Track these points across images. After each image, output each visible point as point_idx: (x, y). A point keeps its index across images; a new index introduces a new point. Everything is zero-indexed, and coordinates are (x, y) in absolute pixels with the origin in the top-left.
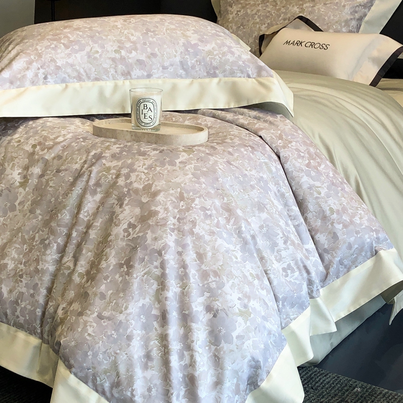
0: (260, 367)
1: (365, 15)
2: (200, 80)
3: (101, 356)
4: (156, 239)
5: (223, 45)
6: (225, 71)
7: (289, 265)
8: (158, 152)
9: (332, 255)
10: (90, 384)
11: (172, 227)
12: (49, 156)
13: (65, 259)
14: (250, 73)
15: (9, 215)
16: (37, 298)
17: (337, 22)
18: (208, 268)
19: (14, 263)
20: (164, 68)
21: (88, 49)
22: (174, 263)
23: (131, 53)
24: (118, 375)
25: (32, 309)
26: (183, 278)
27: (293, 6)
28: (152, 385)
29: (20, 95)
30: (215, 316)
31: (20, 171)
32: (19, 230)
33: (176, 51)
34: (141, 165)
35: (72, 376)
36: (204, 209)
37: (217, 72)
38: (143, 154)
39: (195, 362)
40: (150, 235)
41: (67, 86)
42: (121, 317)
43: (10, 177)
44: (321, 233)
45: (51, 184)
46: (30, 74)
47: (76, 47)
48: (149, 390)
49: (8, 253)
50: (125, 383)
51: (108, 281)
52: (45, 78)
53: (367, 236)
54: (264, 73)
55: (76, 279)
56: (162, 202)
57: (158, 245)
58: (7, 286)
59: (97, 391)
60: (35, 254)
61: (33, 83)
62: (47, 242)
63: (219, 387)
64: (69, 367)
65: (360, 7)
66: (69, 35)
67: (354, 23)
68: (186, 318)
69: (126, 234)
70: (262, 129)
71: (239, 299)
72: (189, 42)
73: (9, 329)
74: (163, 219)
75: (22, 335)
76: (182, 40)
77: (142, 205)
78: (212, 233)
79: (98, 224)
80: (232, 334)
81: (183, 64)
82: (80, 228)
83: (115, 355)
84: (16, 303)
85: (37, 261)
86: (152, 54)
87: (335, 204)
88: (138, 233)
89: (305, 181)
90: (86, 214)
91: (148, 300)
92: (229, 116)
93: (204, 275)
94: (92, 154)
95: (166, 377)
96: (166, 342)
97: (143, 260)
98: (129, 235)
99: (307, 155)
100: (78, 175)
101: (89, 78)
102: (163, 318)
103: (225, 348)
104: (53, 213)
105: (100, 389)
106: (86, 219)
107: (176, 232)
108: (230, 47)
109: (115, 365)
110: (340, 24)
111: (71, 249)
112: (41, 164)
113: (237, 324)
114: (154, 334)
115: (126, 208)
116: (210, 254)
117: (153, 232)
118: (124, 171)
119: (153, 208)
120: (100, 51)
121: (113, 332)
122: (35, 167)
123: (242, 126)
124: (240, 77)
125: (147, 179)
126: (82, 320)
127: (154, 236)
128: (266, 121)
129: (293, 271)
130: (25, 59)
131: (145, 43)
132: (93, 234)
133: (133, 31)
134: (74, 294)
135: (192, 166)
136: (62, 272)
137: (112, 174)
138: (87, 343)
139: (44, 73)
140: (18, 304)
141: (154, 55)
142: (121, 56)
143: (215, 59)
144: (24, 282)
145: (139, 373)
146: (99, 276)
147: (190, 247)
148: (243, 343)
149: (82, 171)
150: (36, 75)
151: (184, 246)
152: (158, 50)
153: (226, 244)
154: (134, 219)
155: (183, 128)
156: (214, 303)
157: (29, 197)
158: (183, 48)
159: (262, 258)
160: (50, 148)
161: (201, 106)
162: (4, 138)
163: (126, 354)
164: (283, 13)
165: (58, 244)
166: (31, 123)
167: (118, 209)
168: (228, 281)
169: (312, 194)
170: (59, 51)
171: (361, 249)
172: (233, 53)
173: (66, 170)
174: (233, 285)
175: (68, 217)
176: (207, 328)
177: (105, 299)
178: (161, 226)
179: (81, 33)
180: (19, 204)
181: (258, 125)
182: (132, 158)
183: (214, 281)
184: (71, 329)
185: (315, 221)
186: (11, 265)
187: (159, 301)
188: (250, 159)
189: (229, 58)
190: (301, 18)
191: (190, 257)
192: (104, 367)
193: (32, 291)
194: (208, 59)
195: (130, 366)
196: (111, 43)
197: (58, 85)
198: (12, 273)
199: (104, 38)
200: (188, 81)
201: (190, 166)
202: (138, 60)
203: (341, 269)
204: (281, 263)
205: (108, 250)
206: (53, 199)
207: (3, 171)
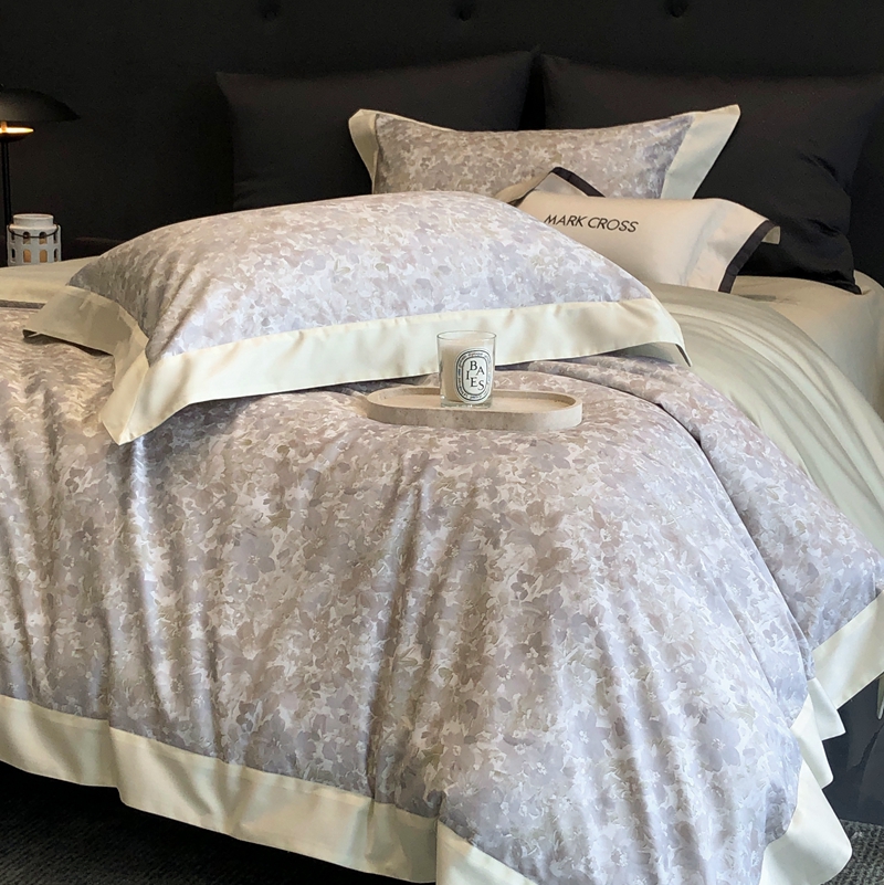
0: (784, 799)
1: (670, 161)
2: (523, 309)
3: (525, 809)
4: (578, 597)
5: (557, 245)
6: (566, 291)
7: (773, 625)
8: (527, 445)
9: (811, 603)
10: (508, 859)
11: (599, 574)
12: (321, 465)
13: (402, 648)
14: (609, 292)
15: (264, 580)
16: (354, 722)
17: (624, 178)
18: (673, 641)
19: (296, 664)
20: (463, 292)
21: (330, 265)
22: (617, 637)
23: (405, 268)
24: (559, 838)
25: (348, 743)
26: (639, 660)
27: (536, 148)
28: (618, 849)
29: (229, 356)
30: (703, 720)
31: (266, 496)
32: (291, 603)
33: (480, 261)
34: (510, 470)
35: (475, 850)
36: (639, 539)
37: (553, 293)
38: (504, 450)
39: (686, 801)
40: (564, 592)
41: (302, 336)
42: (549, 738)
43: (248, 509)
44: (788, 566)
45: (341, 515)
46: (239, 318)
47: (309, 263)
48: (615, 858)
49: (279, 648)
50: (572, 850)
51: (508, 677)
52: (265, 322)
53: (862, 566)
54: (633, 292)
55: (437, 679)
56: (570, 533)
57: (584, 608)
58: (287, 707)
59: (521, 870)
60: (337, 644)
61: (246, 333)
62: (357, 620)
63: (729, 838)
64: (468, 836)
65: (661, 147)
66: (290, 241)
67: (652, 177)
68: (657, 730)
69: (519, 593)
70: (659, 392)
71: (732, 688)
72: (499, 244)
73: (299, 785)
74: (580, 561)
75: (329, 794)
76: (487, 239)
77: (535, 541)
78: (664, 580)
79: (457, 580)
80: (736, 748)
81: (493, 283)
82: (420, 590)
83: (549, 804)
84: (313, 735)
85: (344, 656)
86: (440, 268)
87: (803, 514)
88: (542, 589)
89: (749, 478)
90: (426, 565)
91: (586, 704)
92: (593, 372)
93: (671, 653)
94: (408, 455)
95: (641, 831)
96: (633, 774)
97: (564, 635)
98: (525, 594)
99: (741, 433)
100: (394, 498)
101: (337, 317)
102: (619, 732)
103: (730, 774)
104: (358, 566)
105: (527, 867)
106: (427, 573)
107: (607, 582)
108: (568, 249)
109: (551, 821)
110: (631, 181)
111: (409, 629)
112: (306, 481)
113: (739, 730)
114: (606, 762)
115: (507, 547)
116: (670, 616)
117: (570, 586)
118: (484, 483)
119: (558, 544)
120: (352, 267)
121: (539, 765)
122: (296, 487)
123: (621, 388)
124: (593, 300)
125: (530, 494)
126: (476, 751)
127: (573, 592)
128: (655, 377)
129: (780, 636)
130: (227, 290)
131: (426, 248)
132: (450, 598)
133: (399, 228)
134: (439, 708)
135: (597, 465)
136: (400, 671)
137: (461, 490)
138: (496, 789)
139: (261, 314)
140: (317, 738)
141: (444, 269)
142: (389, 275)
143: (547, 272)
144: (324, 696)
145: (593, 830)
146: (488, 671)
147: (637, 607)
148: (756, 762)
149: (400, 488)
150: (250, 318)
151: (626, 606)
152: (450, 259)
153: (689, 597)
154: (526, 564)
155: (523, 397)
156: (696, 699)
157: (297, 542)
158: (491, 254)
159: (738, 617)
160: (317, 452)
161: (533, 356)
162: (214, 439)
163: (568, 800)
164: (519, 162)
165: (380, 624)
166: (253, 406)
167: (490, 552)
168: (710, 660)
169: (763, 500)
170: (281, 272)
171: (855, 590)
172: (575, 259)
173: (365, 489)
174: (718, 667)
175: (389, 573)
176: (693, 742)
177: (510, 709)
178: (580, 573)
179: (309, 237)
180: (279, 557)
181: (650, 385)
182: (489, 460)
183: (689, 661)
184: (460, 766)
185: (775, 546)
186: (290, 669)
187: (606, 705)
188: (670, 447)
189: (572, 268)
190: (559, 171)
191: (641, 624)
192: (532, 827)
193: (342, 712)
194: (536, 272)
195: (578, 822)
196: (368, 252)
197: (286, 335)
198: (296, 683)
199: (353, 243)
200: (504, 312)
201: (593, 465)
202: (418, 281)
203: (826, 627)
204: (761, 622)
205: (493, 624)
206: (352, 543)
207: (231, 499)
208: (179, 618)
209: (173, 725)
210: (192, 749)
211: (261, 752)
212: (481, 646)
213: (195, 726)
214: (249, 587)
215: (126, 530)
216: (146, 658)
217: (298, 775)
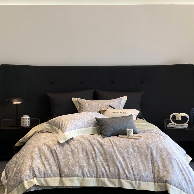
1: (121, 104)
10: (175, 186)
18: (182, 160)
19: (143, 168)
22: (178, 161)
24: (179, 183)
25: (151, 177)
26: (180, 163)
27: (104, 103)
35: (172, 185)
40: (171, 156)
42: (176, 172)
43: (130, 151)
48: (185, 184)
50: (181, 184)
51: (169, 166)
57: (174, 158)
58: (143, 173)
59: (176, 187)
62: (148, 162)
64: (171, 184)
65: (120, 102)
68: (184, 170)
74: (171, 153)
77: (166, 151)
79: (159, 157)
83: (178, 179)
84: (147, 176)
85: (148, 167)
91: (177, 168)
93: (182, 162)
95: (186, 181)
96: (184, 175)
97: (173, 161)
98: (167, 157)
102: (181, 171)
104: (146, 156)
105: (177, 187)
107: (175, 155)
112: (136, 147)
114: (181, 174)
117: (172, 156)
118: (157, 145)
121: (176, 175)
125: (163, 146)
134: (162, 171)
136: (155, 167)
138: (173, 179)
140: (148, 177)
144: (147, 172)
145: (182, 182)
146: (167, 166)
149: (148, 147)
151: (177, 157)
154: (166, 154)
156: (186, 166)
157: (138, 154)
167: (161, 153)
173: (144, 147)
175: (150, 157)
176: (188, 171)
177: (171, 170)
180: (136, 156)
182: (156, 143)
183: (184, 163)
184: (168, 177)
187: (179, 168)
191: (179, 159)
192: (177, 182)
193: (150, 173)
195: (181, 181)
198: (143, 171)
205: (165, 161)
206: (145, 154)
207: (128, 150)
208: (126, 165)
209: (129, 178)
210: (132, 180)
211: (141, 179)
212: (165, 164)
213: (132, 177)
214: (134, 160)
215: (116, 155)
216: (124, 170)
217: (146, 181)
